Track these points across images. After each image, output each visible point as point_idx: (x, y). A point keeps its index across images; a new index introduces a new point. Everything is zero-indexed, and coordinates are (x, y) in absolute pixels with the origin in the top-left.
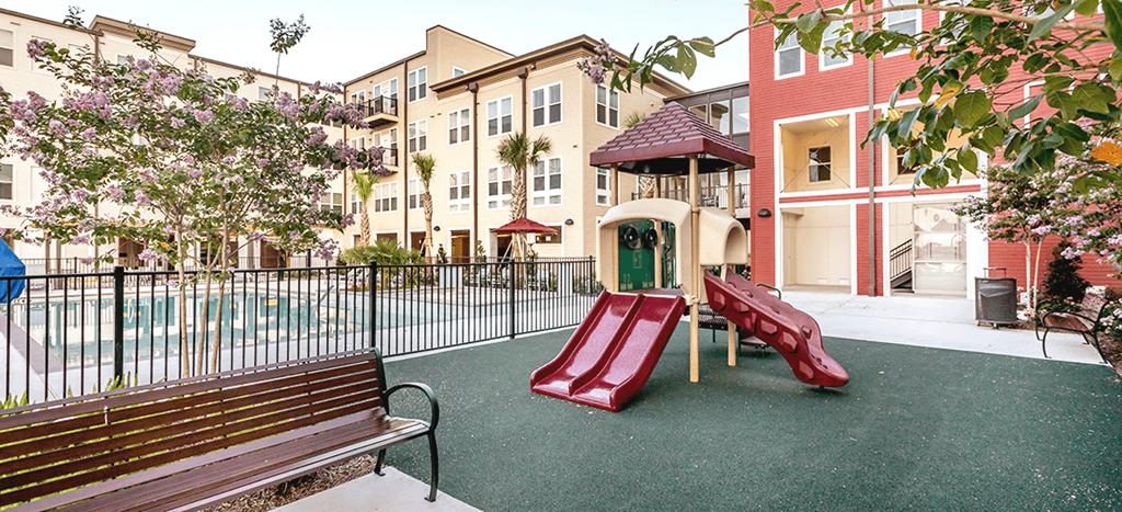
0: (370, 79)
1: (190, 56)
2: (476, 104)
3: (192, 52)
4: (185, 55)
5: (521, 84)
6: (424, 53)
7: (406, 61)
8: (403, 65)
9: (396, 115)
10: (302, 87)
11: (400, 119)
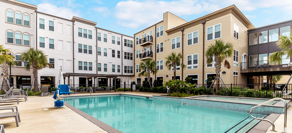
0: (143, 32)
1: (95, 27)
2: (183, 35)
3: (96, 26)
4: (94, 27)
5: (203, 26)
6: (162, 21)
7: (156, 25)
8: (155, 26)
9: (152, 42)
10: (123, 36)
11: (154, 43)
